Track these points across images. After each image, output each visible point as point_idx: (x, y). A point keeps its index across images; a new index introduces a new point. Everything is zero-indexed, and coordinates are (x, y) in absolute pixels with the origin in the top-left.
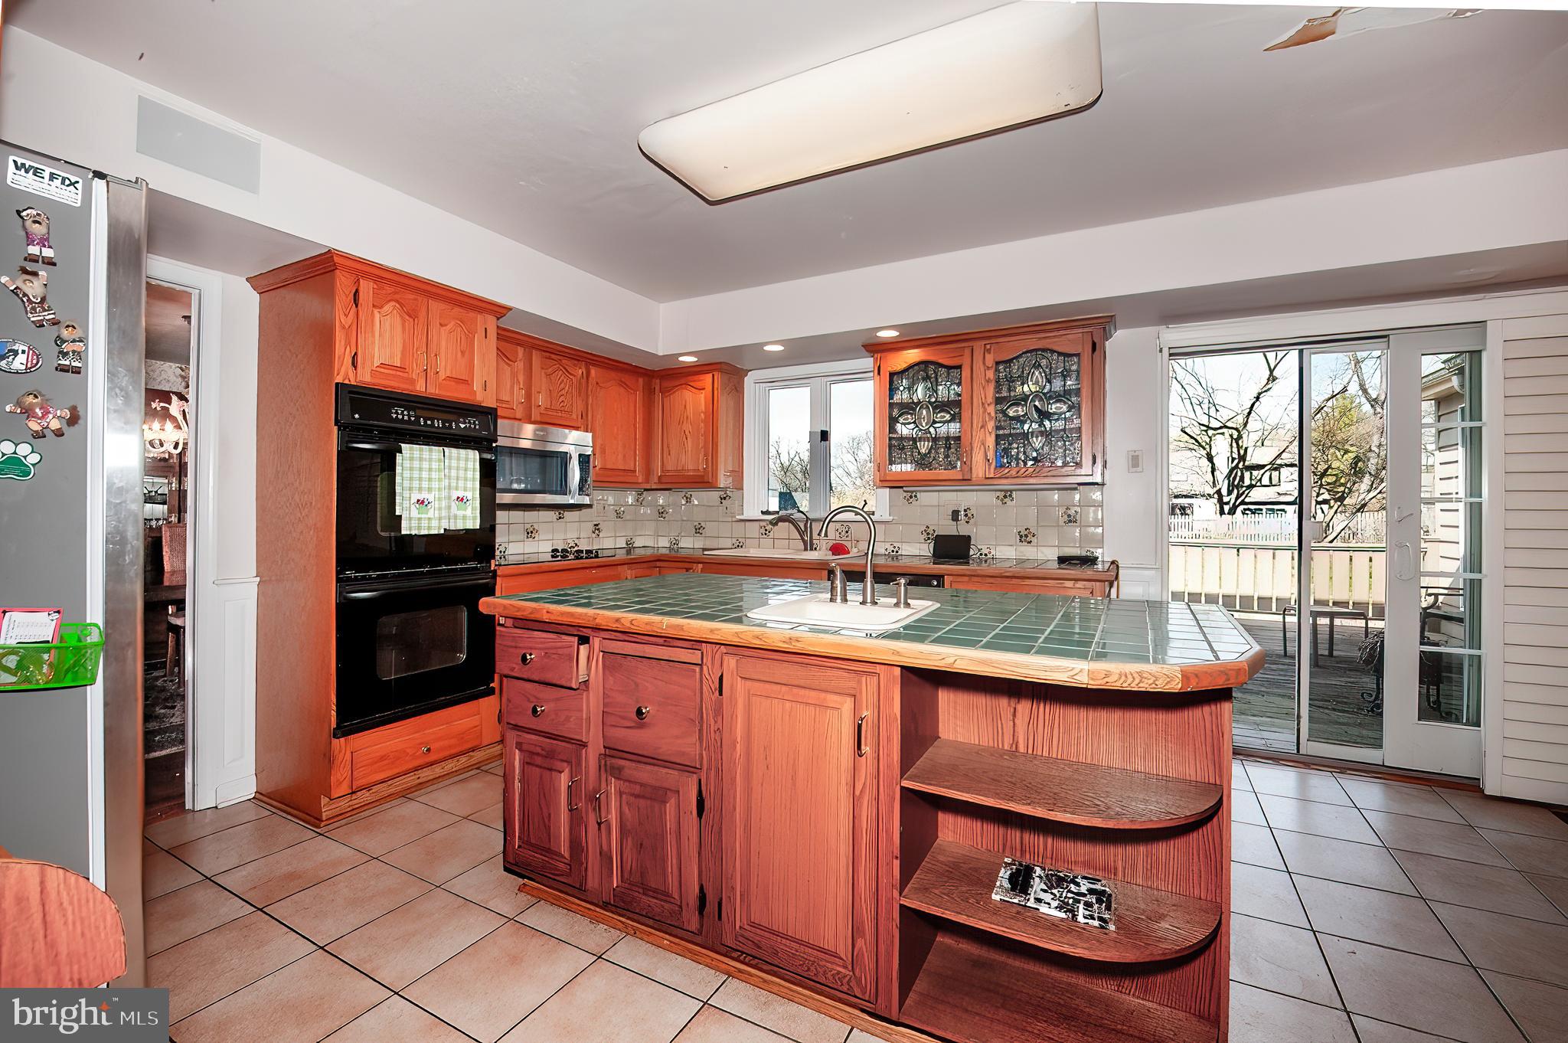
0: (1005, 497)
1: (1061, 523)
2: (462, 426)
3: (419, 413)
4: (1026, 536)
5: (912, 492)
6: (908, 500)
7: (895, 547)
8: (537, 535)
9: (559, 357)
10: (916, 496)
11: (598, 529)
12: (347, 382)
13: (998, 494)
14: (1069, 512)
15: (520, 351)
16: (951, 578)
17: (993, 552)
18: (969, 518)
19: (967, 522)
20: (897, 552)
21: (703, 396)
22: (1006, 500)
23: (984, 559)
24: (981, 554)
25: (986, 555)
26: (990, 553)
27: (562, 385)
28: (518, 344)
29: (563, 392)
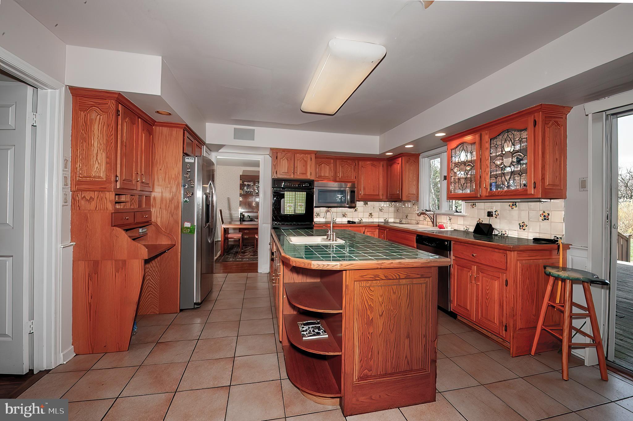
0: (513, 205)
1: (541, 220)
2: (304, 185)
3: (292, 183)
4: (523, 226)
5: (474, 203)
6: (472, 206)
7: (467, 228)
8: (347, 216)
9: (346, 160)
10: (475, 204)
11: (372, 215)
12: (275, 178)
13: (510, 203)
14: (544, 214)
15: (332, 161)
16: (454, 242)
17: (507, 234)
18: (497, 216)
19: (496, 218)
20: (468, 230)
21: (399, 166)
22: (513, 207)
23: (503, 237)
24: (502, 234)
25: (504, 234)
26: (506, 234)
27: (348, 169)
28: (331, 159)
29: (348, 171)
